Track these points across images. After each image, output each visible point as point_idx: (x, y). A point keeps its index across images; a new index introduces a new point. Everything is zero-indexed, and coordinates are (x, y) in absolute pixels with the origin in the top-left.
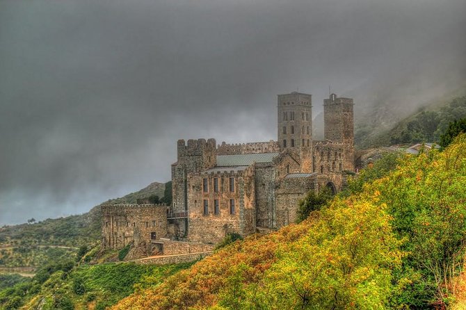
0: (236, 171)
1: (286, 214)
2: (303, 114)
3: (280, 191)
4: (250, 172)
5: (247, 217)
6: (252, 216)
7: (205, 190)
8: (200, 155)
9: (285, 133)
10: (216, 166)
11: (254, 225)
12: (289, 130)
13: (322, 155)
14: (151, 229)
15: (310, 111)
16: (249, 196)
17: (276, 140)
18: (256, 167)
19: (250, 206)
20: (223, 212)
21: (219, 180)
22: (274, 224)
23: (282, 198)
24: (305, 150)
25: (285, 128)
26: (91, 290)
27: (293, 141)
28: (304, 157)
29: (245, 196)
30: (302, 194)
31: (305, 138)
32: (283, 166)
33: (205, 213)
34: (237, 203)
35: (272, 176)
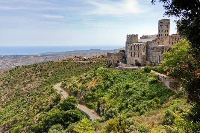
0: (140, 44)
1: (155, 58)
2: (166, 26)
3: (154, 50)
4: (145, 44)
5: (143, 58)
6: (145, 58)
7: (132, 49)
8: (132, 39)
9: (160, 32)
10: (137, 42)
11: (145, 60)
12: (161, 31)
13: (173, 39)
14: (117, 60)
15: (169, 25)
16: (144, 51)
17: (157, 34)
18: (148, 43)
19: (144, 55)
20: (136, 56)
21: (135, 47)
22: (151, 60)
23: (154, 52)
24: (166, 37)
25: (160, 30)
26: (97, 75)
27: (162, 34)
28: (165, 40)
29: (142, 52)
30: (160, 52)
31: (166, 33)
32: (156, 43)
33: (132, 56)
34: (139, 54)
35: (152, 46)
